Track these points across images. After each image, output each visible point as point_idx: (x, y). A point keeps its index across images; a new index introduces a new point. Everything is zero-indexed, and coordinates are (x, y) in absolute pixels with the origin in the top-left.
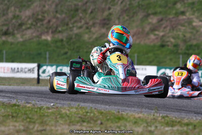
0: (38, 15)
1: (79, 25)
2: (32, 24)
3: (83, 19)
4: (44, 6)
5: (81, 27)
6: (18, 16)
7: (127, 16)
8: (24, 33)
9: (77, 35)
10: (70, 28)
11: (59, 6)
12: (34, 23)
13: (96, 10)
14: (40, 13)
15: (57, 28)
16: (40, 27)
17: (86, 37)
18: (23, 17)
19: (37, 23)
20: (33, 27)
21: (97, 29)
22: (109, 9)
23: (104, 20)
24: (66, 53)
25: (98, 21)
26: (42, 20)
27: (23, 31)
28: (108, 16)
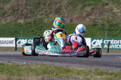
0: (15, 7)
1: (41, 13)
2: (11, 13)
3: (44, 9)
4: (19, 2)
5: (42, 14)
6: (2, 8)
7: (72, 7)
8: (6, 19)
9: (40, 19)
10: (36, 15)
11: (28, 1)
12: (13, 12)
13: (52, 3)
14: (16, 6)
15: (27, 15)
16: (16, 15)
17: (46, 20)
18: (6, 9)
19: (14, 12)
20: (12, 15)
21: (52, 15)
22: (60, 2)
23: (57, 9)
24: (33, 31)
25: (53, 10)
26: (17, 10)
27: (5, 18)
28: (59, 7)
